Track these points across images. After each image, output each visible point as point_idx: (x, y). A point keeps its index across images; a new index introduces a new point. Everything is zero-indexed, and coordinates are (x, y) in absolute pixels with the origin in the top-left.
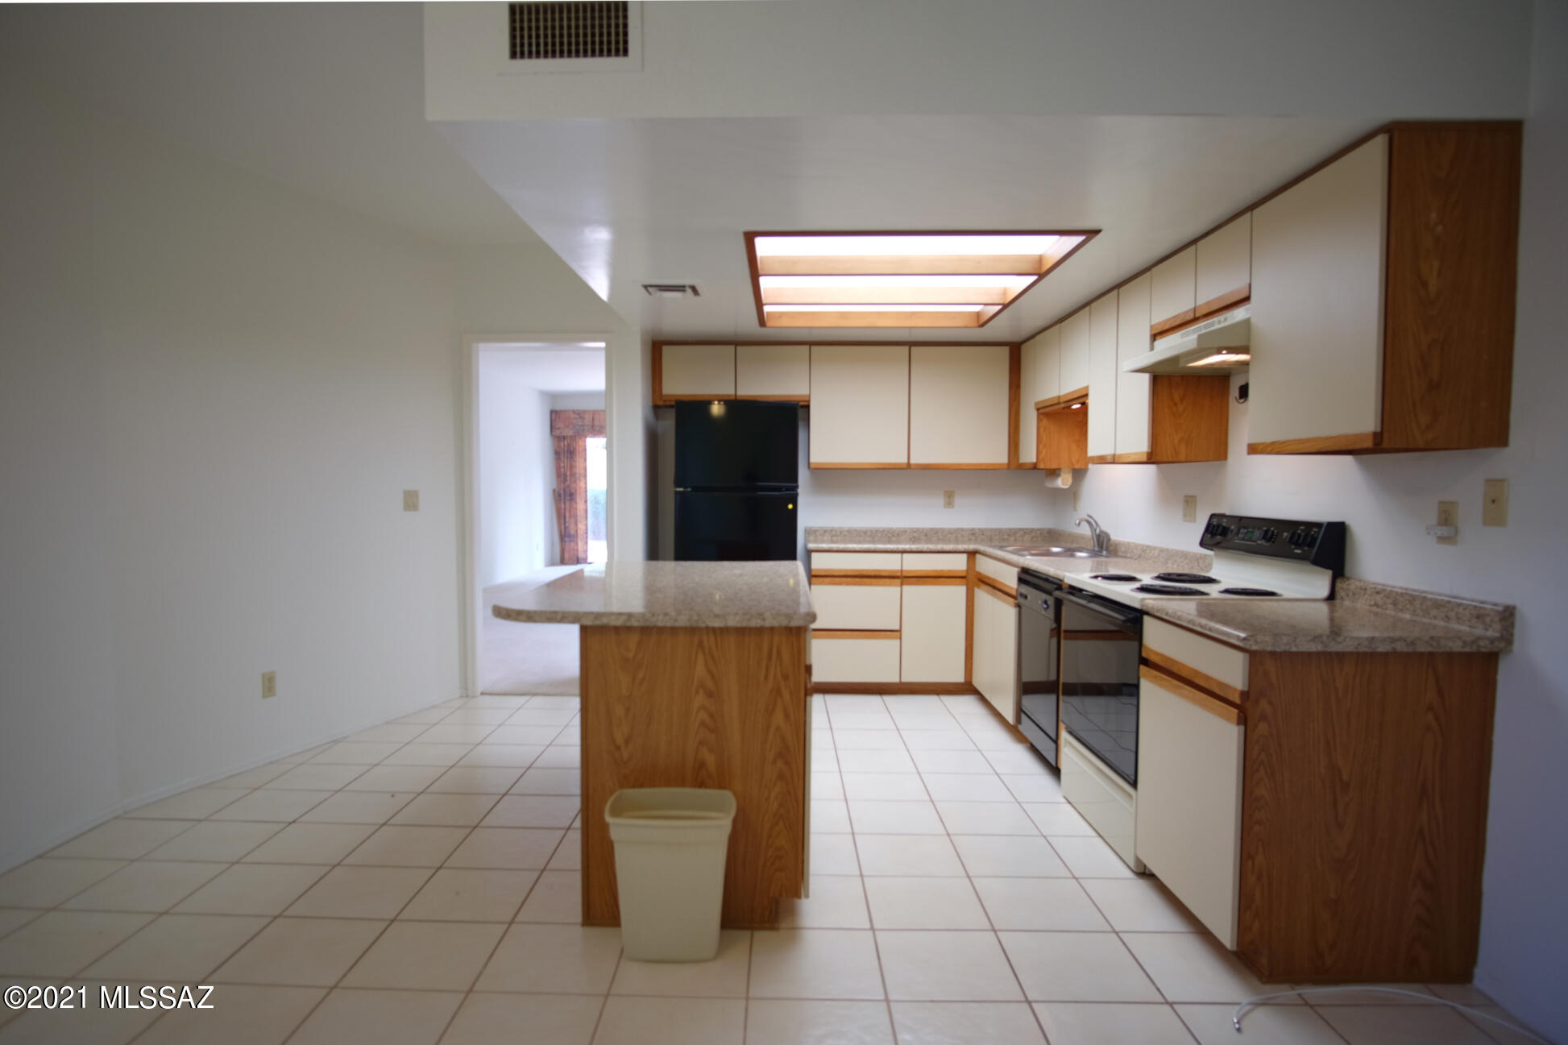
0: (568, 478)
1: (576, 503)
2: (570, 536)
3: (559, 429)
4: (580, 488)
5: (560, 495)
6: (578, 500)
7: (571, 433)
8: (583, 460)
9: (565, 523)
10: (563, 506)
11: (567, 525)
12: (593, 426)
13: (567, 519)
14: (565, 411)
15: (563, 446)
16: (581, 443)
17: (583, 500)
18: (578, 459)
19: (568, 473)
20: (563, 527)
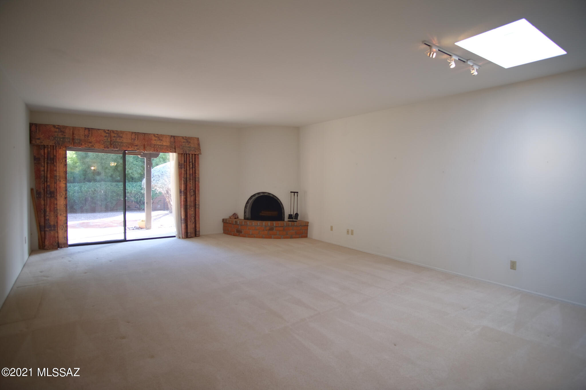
0: (48, 180)
1: (56, 199)
2: (50, 226)
3: (39, 139)
4: (60, 187)
5: (39, 193)
6: (58, 197)
7: (51, 143)
8: (62, 165)
9: (45, 217)
10: (42, 202)
11: (47, 218)
12: (73, 139)
13: (47, 214)
14: (45, 125)
15: (43, 154)
16: (61, 152)
17: (63, 197)
18: (58, 165)
19: (49, 176)
20: (42, 220)
